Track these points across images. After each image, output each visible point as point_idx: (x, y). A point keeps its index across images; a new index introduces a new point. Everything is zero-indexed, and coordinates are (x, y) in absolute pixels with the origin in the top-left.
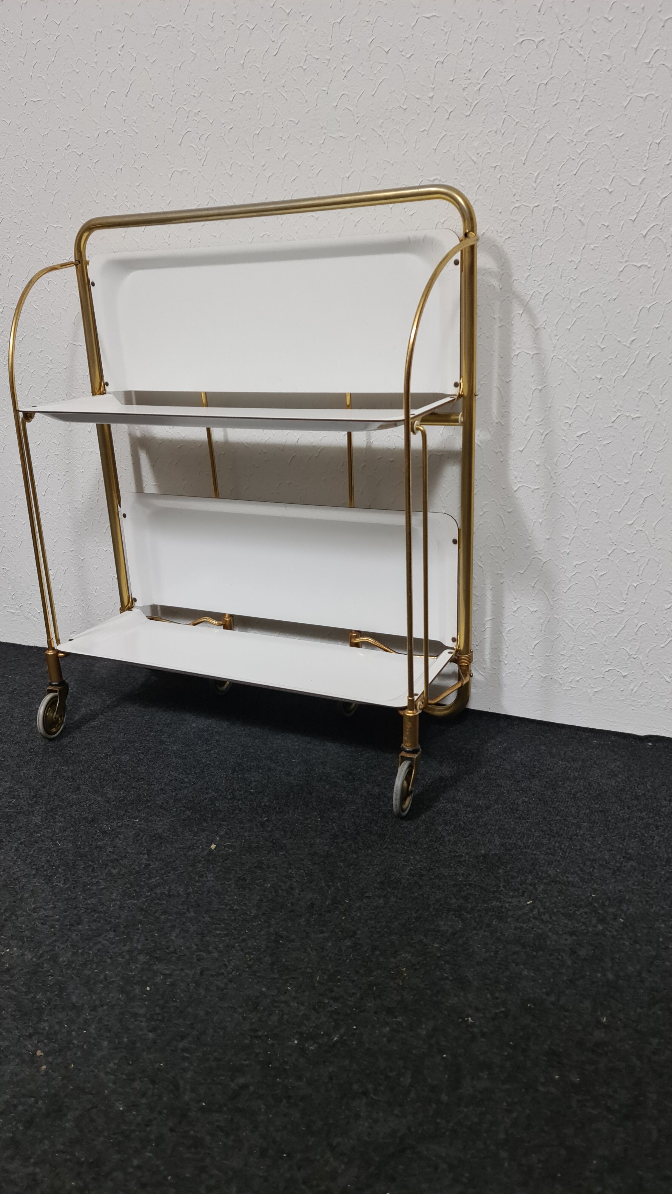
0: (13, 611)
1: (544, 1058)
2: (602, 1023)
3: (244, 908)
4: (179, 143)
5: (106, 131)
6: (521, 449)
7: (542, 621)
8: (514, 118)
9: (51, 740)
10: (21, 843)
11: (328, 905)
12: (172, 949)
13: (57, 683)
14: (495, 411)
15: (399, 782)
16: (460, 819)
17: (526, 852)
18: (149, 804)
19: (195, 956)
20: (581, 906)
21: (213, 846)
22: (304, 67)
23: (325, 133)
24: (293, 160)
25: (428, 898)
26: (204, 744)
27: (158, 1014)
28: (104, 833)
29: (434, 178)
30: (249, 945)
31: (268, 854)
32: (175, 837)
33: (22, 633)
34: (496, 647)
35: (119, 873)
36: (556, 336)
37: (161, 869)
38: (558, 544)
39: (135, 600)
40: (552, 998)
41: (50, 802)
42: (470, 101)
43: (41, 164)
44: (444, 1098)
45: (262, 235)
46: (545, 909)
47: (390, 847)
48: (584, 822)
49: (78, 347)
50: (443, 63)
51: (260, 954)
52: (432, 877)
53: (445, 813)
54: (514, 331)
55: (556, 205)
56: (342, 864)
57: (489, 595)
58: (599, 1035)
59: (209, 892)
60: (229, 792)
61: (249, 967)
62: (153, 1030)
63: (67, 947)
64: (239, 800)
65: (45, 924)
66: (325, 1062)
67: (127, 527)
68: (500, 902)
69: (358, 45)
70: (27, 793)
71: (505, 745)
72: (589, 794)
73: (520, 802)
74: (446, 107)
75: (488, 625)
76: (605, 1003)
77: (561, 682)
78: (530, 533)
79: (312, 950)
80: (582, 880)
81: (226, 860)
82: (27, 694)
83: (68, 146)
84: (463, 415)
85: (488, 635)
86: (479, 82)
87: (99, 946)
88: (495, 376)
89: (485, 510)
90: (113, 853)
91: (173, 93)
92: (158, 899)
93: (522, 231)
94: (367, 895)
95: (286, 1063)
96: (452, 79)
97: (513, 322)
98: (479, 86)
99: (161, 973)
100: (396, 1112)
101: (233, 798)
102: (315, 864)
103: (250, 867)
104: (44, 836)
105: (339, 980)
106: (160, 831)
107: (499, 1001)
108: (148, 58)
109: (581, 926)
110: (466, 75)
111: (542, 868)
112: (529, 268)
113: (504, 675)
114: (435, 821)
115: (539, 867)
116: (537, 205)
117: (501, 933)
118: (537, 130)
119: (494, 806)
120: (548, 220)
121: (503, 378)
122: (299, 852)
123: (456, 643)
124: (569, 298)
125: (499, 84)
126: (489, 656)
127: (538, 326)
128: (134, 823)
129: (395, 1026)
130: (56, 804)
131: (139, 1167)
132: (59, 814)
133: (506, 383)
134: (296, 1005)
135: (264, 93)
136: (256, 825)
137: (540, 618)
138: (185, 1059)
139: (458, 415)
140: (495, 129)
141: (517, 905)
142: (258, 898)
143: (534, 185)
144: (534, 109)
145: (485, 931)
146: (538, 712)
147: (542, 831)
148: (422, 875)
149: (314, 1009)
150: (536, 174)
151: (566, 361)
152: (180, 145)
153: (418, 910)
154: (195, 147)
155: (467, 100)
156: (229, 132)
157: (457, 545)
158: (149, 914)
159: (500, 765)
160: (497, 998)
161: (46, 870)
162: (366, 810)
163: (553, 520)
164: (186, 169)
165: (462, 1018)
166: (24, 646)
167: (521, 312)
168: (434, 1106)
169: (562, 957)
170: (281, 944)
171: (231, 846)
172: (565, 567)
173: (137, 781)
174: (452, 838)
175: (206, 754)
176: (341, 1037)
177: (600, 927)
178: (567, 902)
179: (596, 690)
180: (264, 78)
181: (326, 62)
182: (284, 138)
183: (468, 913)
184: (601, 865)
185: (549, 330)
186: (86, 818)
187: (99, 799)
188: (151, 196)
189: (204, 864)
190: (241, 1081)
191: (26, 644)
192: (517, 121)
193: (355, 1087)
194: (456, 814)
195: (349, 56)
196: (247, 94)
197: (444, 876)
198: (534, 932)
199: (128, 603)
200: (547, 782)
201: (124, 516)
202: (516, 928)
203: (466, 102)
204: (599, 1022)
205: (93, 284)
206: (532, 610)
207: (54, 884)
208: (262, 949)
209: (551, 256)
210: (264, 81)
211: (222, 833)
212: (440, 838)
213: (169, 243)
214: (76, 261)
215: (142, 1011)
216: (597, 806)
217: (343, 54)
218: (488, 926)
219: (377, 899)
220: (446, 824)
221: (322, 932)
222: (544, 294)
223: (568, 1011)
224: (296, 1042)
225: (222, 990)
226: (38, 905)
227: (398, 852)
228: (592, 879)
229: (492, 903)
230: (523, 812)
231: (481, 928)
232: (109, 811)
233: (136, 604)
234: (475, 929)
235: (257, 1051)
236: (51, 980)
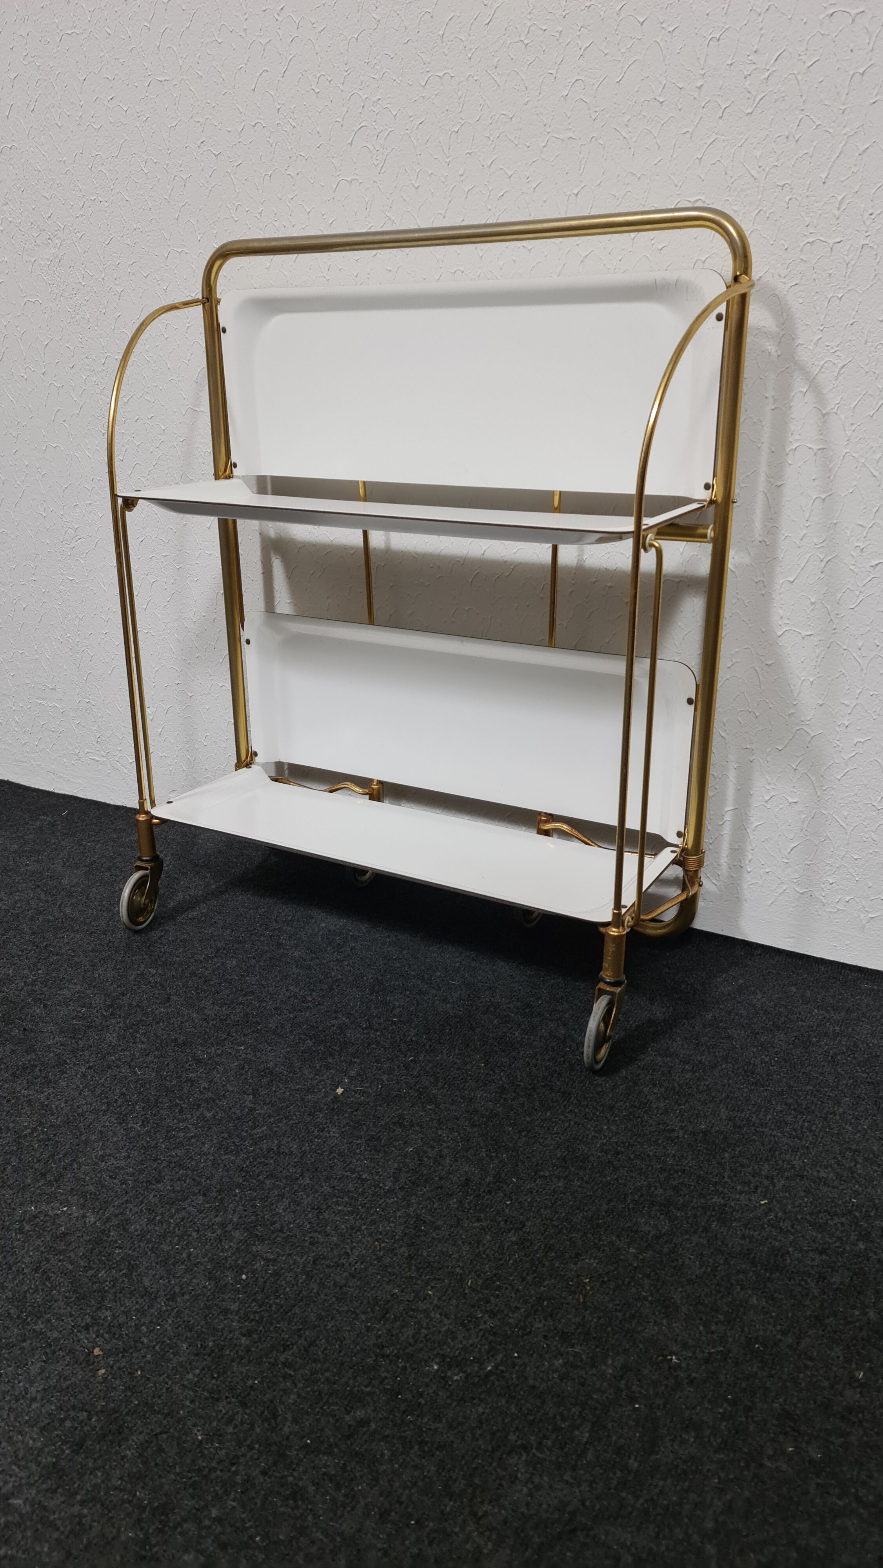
0: (98, 759)
1: (774, 1421)
2: (858, 1380)
3: (377, 1178)
4: (350, 141)
5: (253, 124)
6: (792, 580)
7: (803, 816)
8: (815, 120)
9: (137, 932)
10: (90, 1068)
11: (489, 1184)
12: (277, 1226)
13: (148, 858)
14: (758, 525)
15: (593, 1023)
16: (674, 1080)
17: (763, 1132)
18: (259, 1027)
19: (307, 1239)
20: (836, 1214)
21: (340, 1091)
22: (526, 42)
23: (549, 133)
24: (501, 169)
25: (625, 1185)
26: (334, 952)
27: (256, 1312)
28: (199, 1061)
29: (697, 198)
30: (381, 1229)
31: (411, 1107)
32: (291, 1075)
33: (107, 788)
34: (737, 847)
35: (214, 1116)
36: (852, 424)
37: (270, 1116)
38: (834, 713)
39: (256, 754)
40: (790, 1340)
41: (129, 1015)
42: (754, 93)
43: (165, 167)
44: (633, 1464)
45: (453, 271)
46: (785, 1213)
47: (576, 1110)
48: (845, 1096)
49: (201, 413)
50: (718, 40)
51: (394, 1243)
52: (632, 1157)
53: (654, 1070)
54: (792, 416)
55: (866, 242)
56: (510, 1129)
57: (732, 776)
58: (852, 1396)
59: (331, 1153)
60: (366, 1018)
61: (379, 1259)
62: (249, 1334)
63: (141, 1211)
64: (377, 1031)
65: (115, 1178)
66: (473, 1399)
67: (250, 657)
68: (723, 1198)
69: (602, 13)
70: (101, 1001)
71: (741, 981)
72: (854, 1058)
73: (758, 1061)
74: (719, 101)
75: (728, 817)
76: (864, 1352)
77: (825, 901)
78: (795, 695)
79: (463, 1243)
80: (839, 1176)
81: (356, 1111)
82: (109, 869)
83: (202, 142)
84: (714, 529)
85: (727, 830)
86: (768, 68)
87: (183, 1214)
88: (762, 478)
89: (734, 660)
90: (208, 1089)
91: (346, 74)
92: (264, 1157)
93: (815, 276)
94: (542, 1173)
95: (421, 1395)
96: (730, 63)
97: (792, 404)
98: (767, 74)
99: (262, 1257)
100: (566, 1477)
101: (370, 1027)
102: (475, 1126)
103: (387, 1123)
104: (119, 1060)
105: (499, 1288)
106: (271, 1065)
107: (715, 1336)
108: (314, 26)
109: (835, 1242)
110: (750, 58)
111: (783, 1156)
112: (821, 328)
113: (745, 886)
114: (639, 1080)
115: (780, 1154)
116: (838, 240)
117: (723, 1242)
118: (845, 137)
119: (721, 1065)
120: (853, 262)
121: (772, 480)
122: (453, 1108)
123: (682, 839)
124: (875, 373)
125: (796, 72)
126: (726, 859)
127: (827, 410)
128: (238, 1051)
129: (571, 1359)
130: (138, 1019)
131: (219, 1520)
132: (141, 1031)
133: (775, 487)
134: (438, 1316)
135: (469, 76)
136: (399, 1067)
137: (801, 812)
138: (285, 1377)
139: (707, 528)
140: (786, 133)
141: (747, 1205)
142: (396, 1165)
143: (837, 213)
144: (843, 108)
145: (700, 1237)
146: (788, 940)
147: (786, 1104)
148: (618, 1153)
149: (463, 1325)
150: (840, 198)
151: (863, 460)
152: (351, 144)
153: (610, 1201)
154: (371, 148)
155: (749, 92)
156: (417, 128)
157: (693, 706)
158: (250, 1176)
159: (733, 1009)
160: (713, 1333)
161: (120, 1106)
162: (547, 1057)
163: (829, 679)
164: (357, 177)
165: (663, 1356)
166: (109, 805)
167: (804, 390)
168: (619, 1474)
169: (806, 1283)
170: (422, 1231)
171: (363, 1093)
172: (841, 745)
173: (245, 995)
174: (662, 1105)
175: (336, 965)
176: (496, 1367)
177: (861, 1246)
178: (816, 1207)
179: (872, 916)
180: (470, 55)
181: (557, 34)
182: (492, 138)
183: (678, 1209)
184: (866, 1159)
185: (842, 416)
186: (176, 1040)
187: (194, 1015)
188: (308, 213)
189: (326, 1114)
190: (360, 1414)
191: (112, 803)
192: (818, 123)
193: (512, 1437)
194: (670, 1072)
195: (589, 28)
196: (446, 77)
197: (649, 1156)
198: (768, 1245)
199: (247, 758)
200: (796, 1037)
201: (248, 642)
202: (743, 1237)
203: (748, 95)
204: (853, 1378)
205: (224, 331)
206: (791, 800)
207: (130, 1126)
208: (397, 1237)
209: (854, 313)
210: (470, 58)
211: (352, 1073)
212: (645, 1104)
213: (328, 278)
214: (203, 298)
215: (234, 1307)
216: (865, 1075)
217: (580, 25)
218: (706, 1229)
219: (555, 1180)
220: (655, 1085)
221: (479, 1220)
222: (840, 366)
223: (811, 1359)
224: (436, 1367)
225: (341, 1288)
226: (108, 1151)
227: (586, 1118)
228: (854, 1177)
229: (712, 1199)
230: (761, 1076)
231: (695, 1232)
232: (206, 1032)
233: (257, 759)
234: (687, 1232)
235: (383, 1375)
236: (119, 1254)
